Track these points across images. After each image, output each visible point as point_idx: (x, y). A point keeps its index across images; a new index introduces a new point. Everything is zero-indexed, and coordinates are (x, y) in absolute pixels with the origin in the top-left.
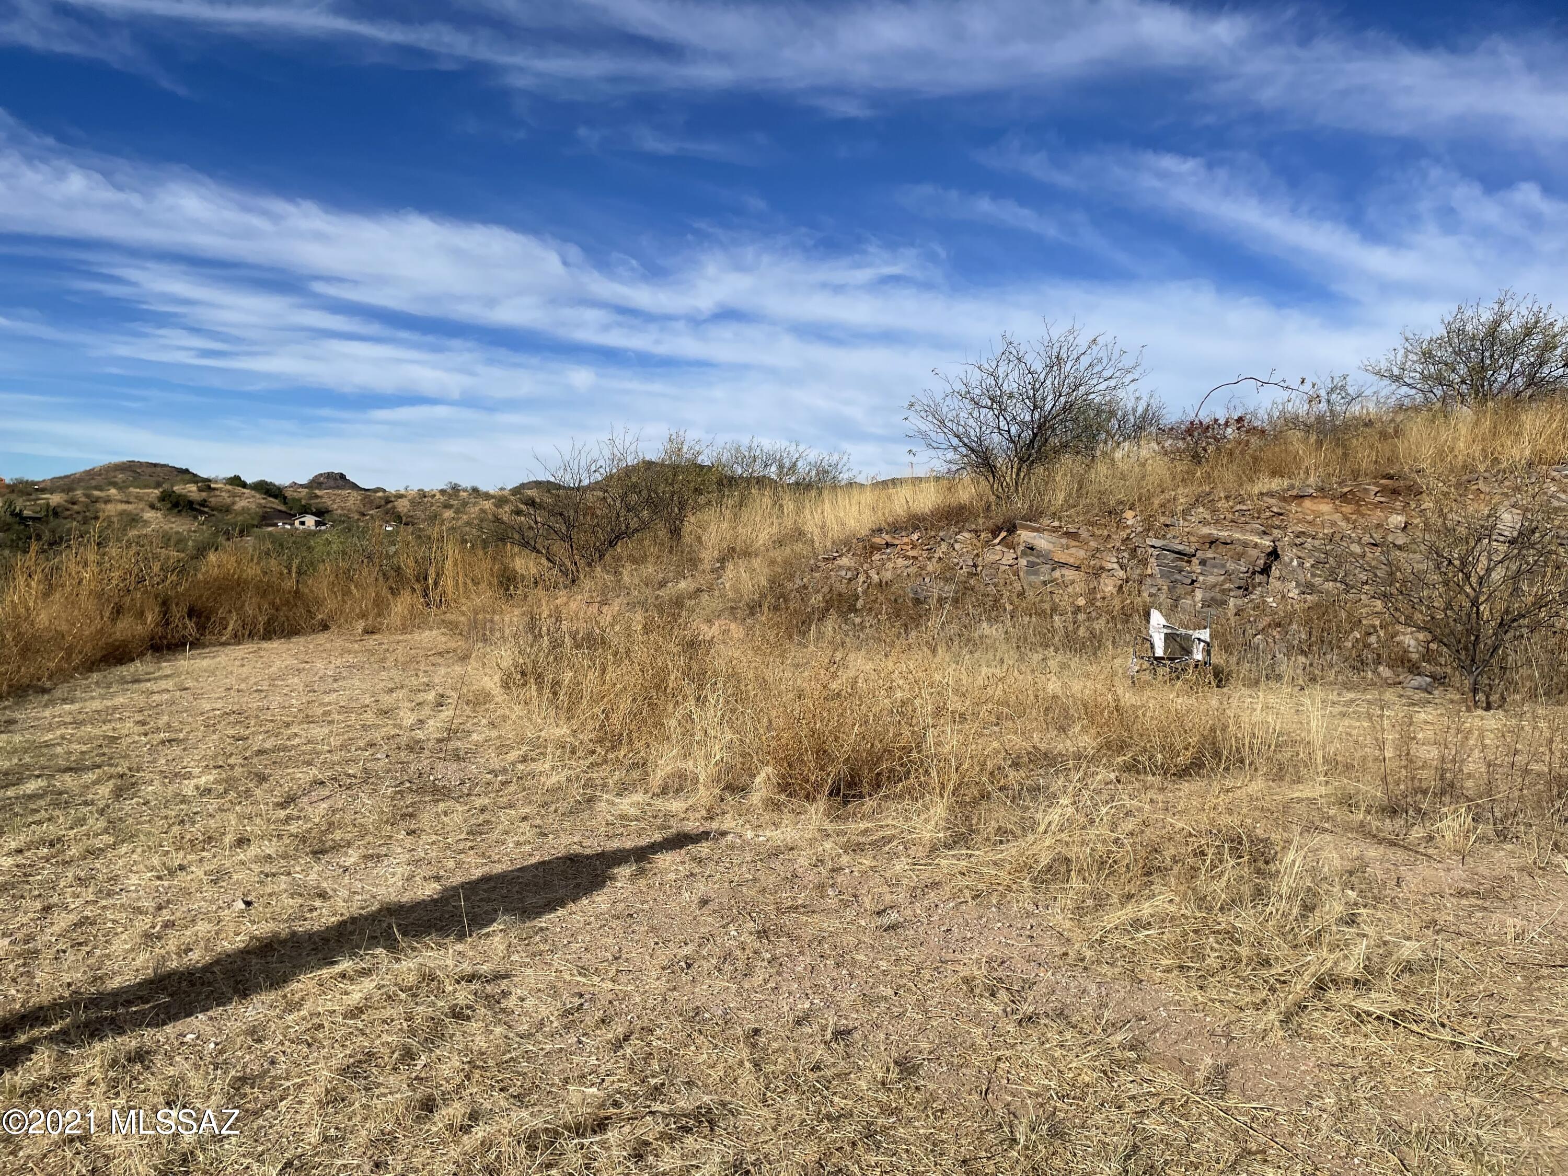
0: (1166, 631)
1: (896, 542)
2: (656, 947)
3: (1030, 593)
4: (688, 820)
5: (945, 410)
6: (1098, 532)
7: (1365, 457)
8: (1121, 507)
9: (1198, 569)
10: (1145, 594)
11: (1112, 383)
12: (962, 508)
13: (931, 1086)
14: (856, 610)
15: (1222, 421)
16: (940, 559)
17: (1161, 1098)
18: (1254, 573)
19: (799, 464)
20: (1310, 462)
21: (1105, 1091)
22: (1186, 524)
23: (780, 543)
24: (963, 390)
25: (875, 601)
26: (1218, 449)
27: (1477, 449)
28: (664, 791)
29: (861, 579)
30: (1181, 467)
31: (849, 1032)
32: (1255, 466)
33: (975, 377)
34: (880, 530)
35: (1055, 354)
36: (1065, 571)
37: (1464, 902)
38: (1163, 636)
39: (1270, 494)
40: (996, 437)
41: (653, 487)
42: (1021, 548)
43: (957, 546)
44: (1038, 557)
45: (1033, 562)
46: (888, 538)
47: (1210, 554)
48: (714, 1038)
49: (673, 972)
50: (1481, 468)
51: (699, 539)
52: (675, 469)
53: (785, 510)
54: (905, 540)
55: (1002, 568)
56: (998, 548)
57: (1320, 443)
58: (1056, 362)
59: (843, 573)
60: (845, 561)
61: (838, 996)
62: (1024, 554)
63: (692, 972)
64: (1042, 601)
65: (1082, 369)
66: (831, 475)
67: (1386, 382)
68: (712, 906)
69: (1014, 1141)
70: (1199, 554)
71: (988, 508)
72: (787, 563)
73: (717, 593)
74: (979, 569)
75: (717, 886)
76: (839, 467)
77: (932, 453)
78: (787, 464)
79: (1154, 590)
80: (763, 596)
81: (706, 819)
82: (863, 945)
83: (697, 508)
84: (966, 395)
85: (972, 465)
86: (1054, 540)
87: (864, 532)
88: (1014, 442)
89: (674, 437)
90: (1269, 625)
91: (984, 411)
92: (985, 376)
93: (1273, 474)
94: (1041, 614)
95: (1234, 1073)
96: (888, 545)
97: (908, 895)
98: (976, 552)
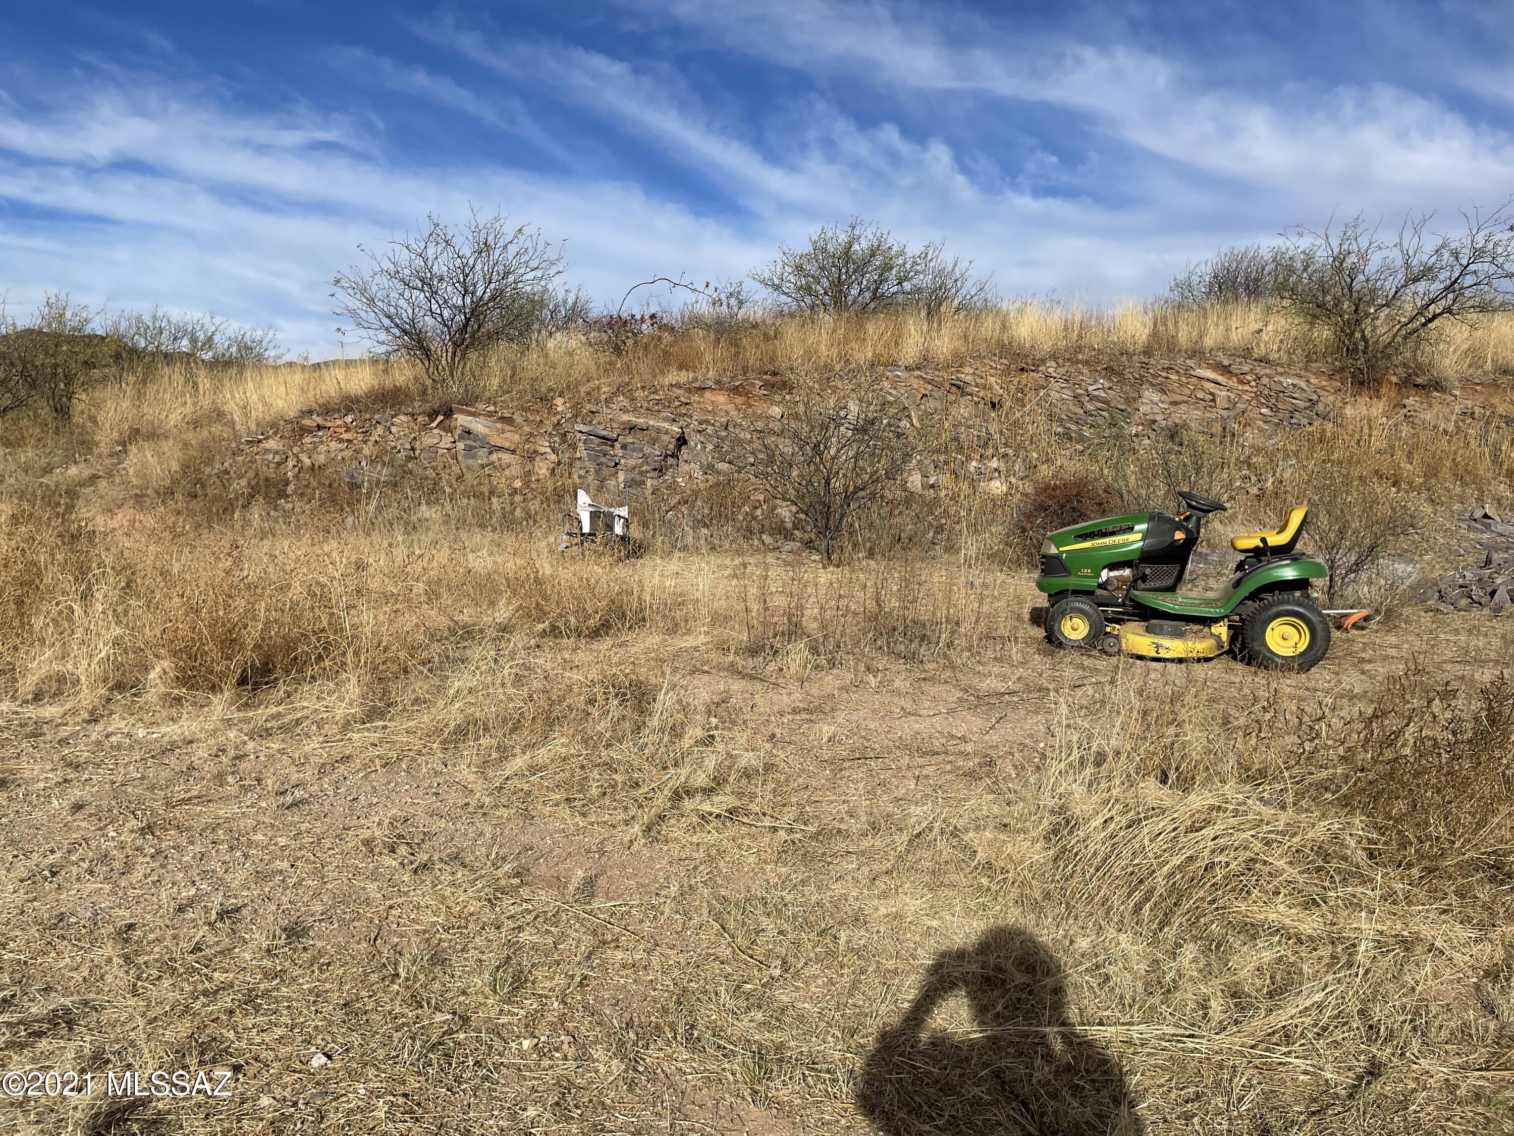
0: (591, 509)
1: (328, 424)
2: (15, 860)
3: (468, 476)
4: (66, 725)
5: (374, 288)
6: (531, 418)
7: (752, 354)
8: (552, 394)
9: (620, 453)
10: (575, 476)
11: (539, 274)
12: (397, 390)
13: (319, 944)
14: (287, 496)
15: (638, 317)
16: (376, 442)
17: (535, 913)
18: (666, 456)
19: (217, 338)
20: (708, 357)
21: (488, 916)
22: (609, 411)
23: (196, 424)
24: (392, 269)
25: (307, 486)
26: (636, 342)
27: (835, 350)
28: (37, 697)
29: (291, 463)
30: (603, 359)
31: (238, 910)
32: (666, 360)
33: (404, 257)
34: (310, 412)
35: (482, 240)
36: (501, 455)
37: (798, 717)
38: (588, 514)
39: (678, 386)
40: (429, 320)
41: (29, 358)
42: (459, 431)
43: (394, 429)
44: (475, 441)
45: (470, 446)
46: (319, 420)
47: (630, 439)
48: (80, 940)
49: (34, 883)
50: (838, 367)
51: (93, 419)
52: (57, 338)
53: (201, 388)
54: (339, 422)
55: (441, 452)
56: (435, 431)
57: (718, 341)
58: (484, 249)
59: (271, 456)
60: (272, 444)
61: (228, 878)
62: (461, 437)
63: (59, 879)
64: (480, 484)
65: (511, 258)
66: (256, 352)
67: (770, 290)
68: (86, 811)
69: (397, 975)
70: (621, 438)
71: (424, 392)
72: (202, 446)
73: (118, 480)
74: (417, 452)
75: (96, 788)
76: (264, 343)
77: (363, 332)
78: (202, 337)
79: (582, 473)
80: (175, 482)
81: (88, 722)
82: (262, 826)
83: (89, 385)
84: (395, 275)
85: (406, 347)
86: (490, 424)
87: (292, 414)
88: (447, 326)
89: (53, 300)
90: (679, 503)
91: (416, 293)
92: (413, 257)
93: (682, 367)
94: (479, 496)
95: (602, 881)
96: (319, 427)
97: (316, 772)
98: (413, 435)
